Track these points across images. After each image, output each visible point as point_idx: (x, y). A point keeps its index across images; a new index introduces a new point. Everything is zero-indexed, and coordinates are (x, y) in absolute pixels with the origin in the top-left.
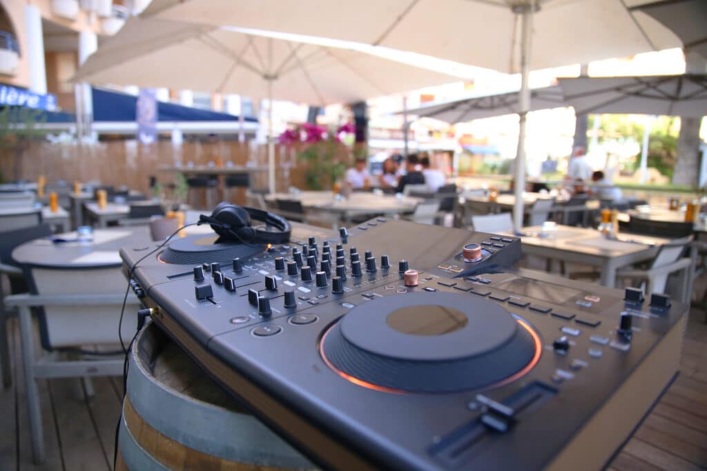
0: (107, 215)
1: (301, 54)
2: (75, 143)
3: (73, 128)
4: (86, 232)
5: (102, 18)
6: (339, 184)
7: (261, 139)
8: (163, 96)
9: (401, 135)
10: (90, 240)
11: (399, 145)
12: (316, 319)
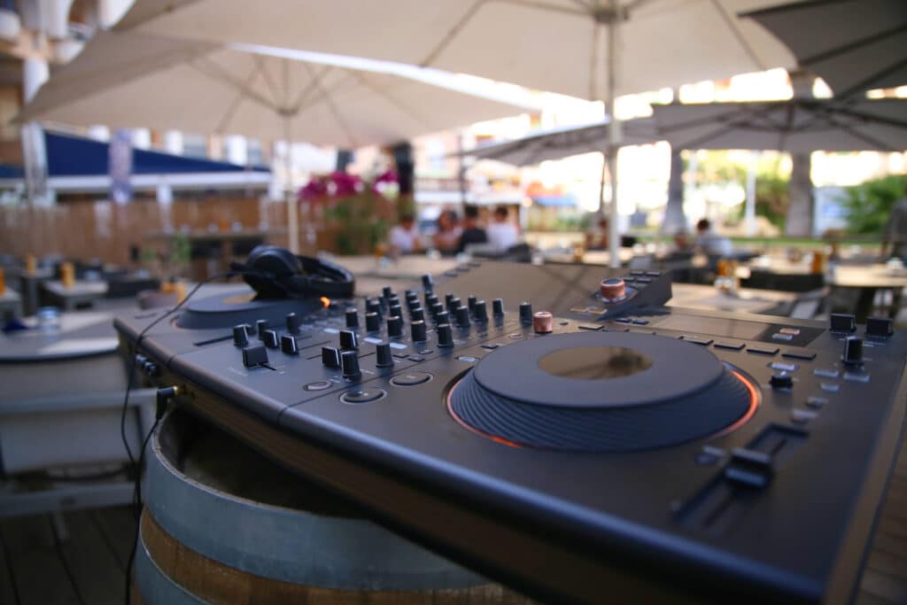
0: (75, 297)
1: (327, 82)
2: (24, 206)
3: (20, 186)
4: (50, 316)
5: (54, 41)
6: (382, 246)
7: (276, 193)
8: (142, 140)
9: (456, 185)
10: (57, 327)
11: (454, 198)
12: (428, 379)
